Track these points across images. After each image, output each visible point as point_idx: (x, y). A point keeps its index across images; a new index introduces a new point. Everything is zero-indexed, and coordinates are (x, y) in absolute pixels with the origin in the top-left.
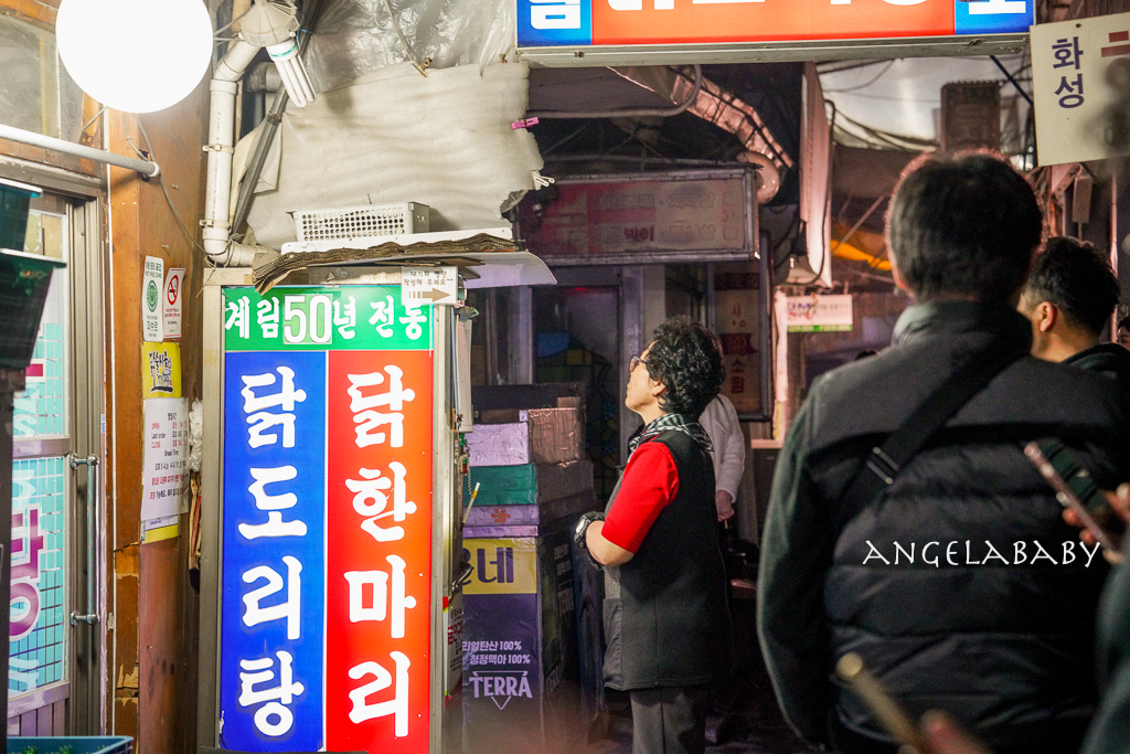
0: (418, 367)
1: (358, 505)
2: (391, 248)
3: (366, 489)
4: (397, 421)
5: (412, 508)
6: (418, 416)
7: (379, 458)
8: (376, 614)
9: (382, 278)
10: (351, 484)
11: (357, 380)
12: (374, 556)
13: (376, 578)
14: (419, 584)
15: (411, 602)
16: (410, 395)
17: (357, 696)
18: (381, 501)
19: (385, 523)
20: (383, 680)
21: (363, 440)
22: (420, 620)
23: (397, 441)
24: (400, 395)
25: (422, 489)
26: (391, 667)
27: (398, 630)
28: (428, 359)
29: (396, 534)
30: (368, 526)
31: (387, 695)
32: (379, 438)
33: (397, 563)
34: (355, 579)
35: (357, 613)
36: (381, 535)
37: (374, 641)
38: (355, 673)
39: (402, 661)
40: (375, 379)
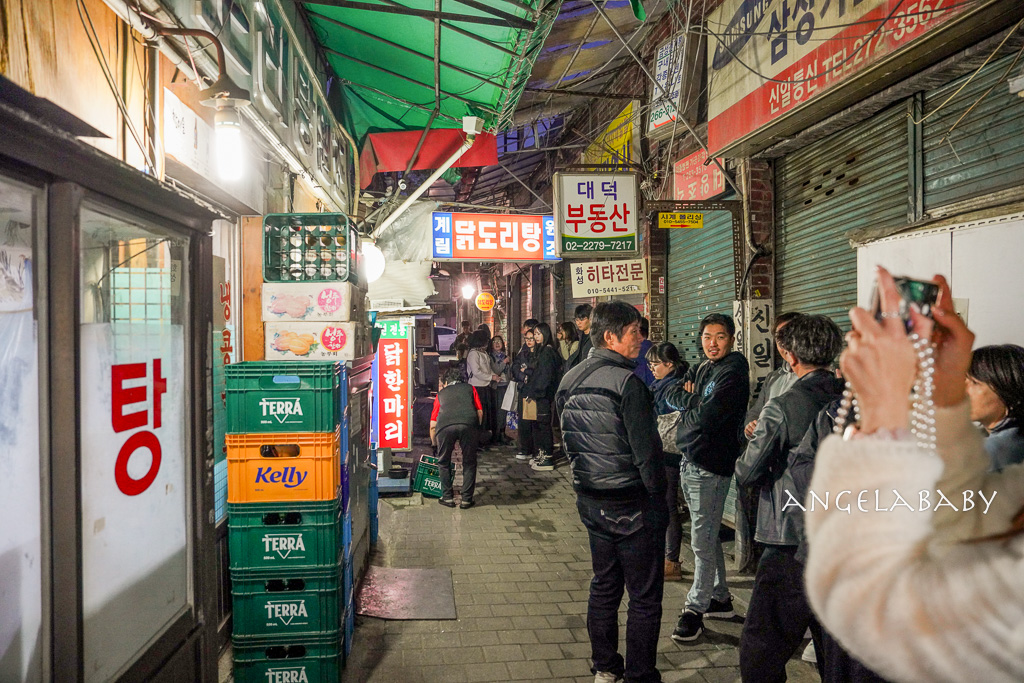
0: (403, 343)
1: (387, 381)
2: (399, 311)
3: (389, 376)
4: (398, 358)
5: (402, 382)
6: (404, 356)
7: (393, 368)
8: (392, 410)
9: (394, 319)
10: (385, 375)
11: (387, 347)
12: (391, 395)
13: (392, 400)
14: (404, 402)
15: (402, 407)
16: (401, 351)
17: (387, 432)
18: (394, 380)
19: (394, 386)
20: (395, 428)
21: (388, 363)
22: (405, 412)
23: (398, 364)
24: (399, 351)
25: (404, 376)
26: (397, 424)
27: (399, 415)
28: (406, 341)
29: (398, 389)
30: (390, 387)
31: (396, 432)
32: (393, 363)
33: (398, 396)
34: (386, 401)
35: (387, 410)
36: (394, 389)
37: (391, 418)
38: (387, 426)
39: (400, 423)
40: (392, 346)
